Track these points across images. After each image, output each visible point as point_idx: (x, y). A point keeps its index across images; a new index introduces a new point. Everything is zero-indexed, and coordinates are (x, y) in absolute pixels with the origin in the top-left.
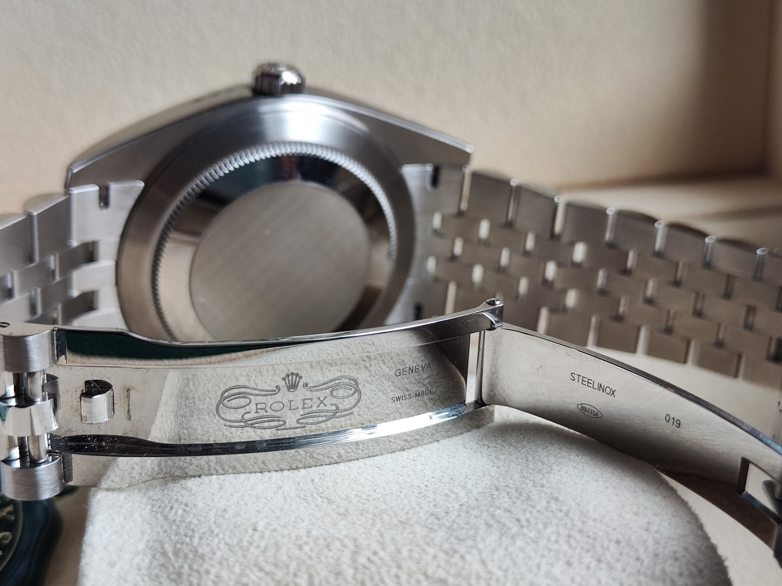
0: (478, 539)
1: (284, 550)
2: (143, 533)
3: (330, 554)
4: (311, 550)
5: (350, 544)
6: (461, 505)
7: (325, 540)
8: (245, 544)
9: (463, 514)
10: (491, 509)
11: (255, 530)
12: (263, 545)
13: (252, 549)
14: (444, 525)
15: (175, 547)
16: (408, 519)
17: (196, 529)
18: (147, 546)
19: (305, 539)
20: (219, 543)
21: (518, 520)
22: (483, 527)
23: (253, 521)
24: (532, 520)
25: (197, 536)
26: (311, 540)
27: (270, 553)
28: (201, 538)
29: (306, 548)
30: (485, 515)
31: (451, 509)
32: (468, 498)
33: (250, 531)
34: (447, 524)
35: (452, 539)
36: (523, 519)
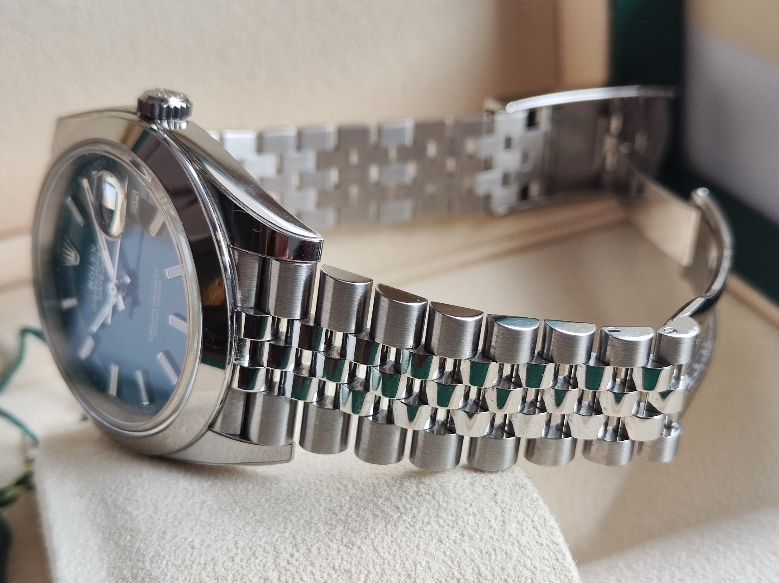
0: (369, 530)
1: (220, 563)
2: (102, 560)
3: (257, 561)
4: (241, 560)
5: (270, 549)
6: (351, 497)
7: (251, 549)
8: (188, 562)
9: (354, 506)
10: (375, 499)
11: (193, 548)
12: (202, 562)
13: (195, 566)
14: (341, 520)
15: (132, 573)
16: (312, 518)
17: (146, 553)
18: (109, 573)
19: (234, 551)
20: (167, 565)
21: (397, 508)
22: (371, 517)
23: (190, 539)
24: (408, 506)
25: (147, 559)
26: (239, 551)
27: (209, 569)
28: (152, 562)
29: (237, 559)
30: (371, 506)
31: (344, 502)
32: (356, 489)
33: (190, 549)
34: (344, 518)
35: (349, 532)
36: (400, 506)
